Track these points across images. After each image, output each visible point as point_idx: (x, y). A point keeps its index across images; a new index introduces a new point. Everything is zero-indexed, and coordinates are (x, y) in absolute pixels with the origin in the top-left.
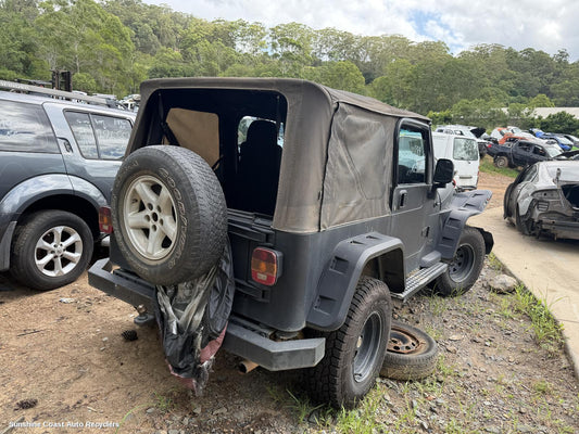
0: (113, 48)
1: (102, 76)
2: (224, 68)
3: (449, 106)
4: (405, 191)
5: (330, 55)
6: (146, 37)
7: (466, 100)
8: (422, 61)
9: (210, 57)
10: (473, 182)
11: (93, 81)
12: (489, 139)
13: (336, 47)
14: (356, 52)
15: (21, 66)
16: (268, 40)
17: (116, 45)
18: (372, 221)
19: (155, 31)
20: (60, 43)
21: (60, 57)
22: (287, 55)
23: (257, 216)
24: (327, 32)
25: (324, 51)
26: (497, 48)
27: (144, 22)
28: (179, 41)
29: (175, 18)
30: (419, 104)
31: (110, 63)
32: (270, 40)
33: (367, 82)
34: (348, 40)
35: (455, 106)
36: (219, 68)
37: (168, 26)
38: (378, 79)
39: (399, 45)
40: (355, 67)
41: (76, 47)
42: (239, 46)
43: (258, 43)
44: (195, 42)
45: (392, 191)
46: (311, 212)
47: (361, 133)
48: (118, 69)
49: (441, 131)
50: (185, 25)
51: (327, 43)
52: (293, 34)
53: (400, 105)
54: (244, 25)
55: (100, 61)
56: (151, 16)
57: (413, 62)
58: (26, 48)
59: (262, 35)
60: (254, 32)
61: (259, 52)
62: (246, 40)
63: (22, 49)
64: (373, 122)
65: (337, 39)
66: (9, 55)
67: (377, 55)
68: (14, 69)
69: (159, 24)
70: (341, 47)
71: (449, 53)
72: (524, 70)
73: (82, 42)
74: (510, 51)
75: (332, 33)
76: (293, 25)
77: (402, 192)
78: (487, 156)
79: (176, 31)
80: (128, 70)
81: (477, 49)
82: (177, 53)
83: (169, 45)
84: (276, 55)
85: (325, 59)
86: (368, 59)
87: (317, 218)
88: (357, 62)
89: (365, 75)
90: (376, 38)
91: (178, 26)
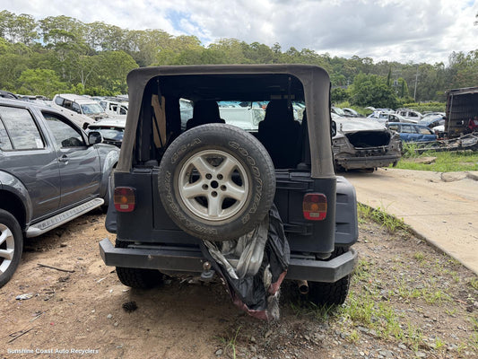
5: (103, 46)
13: (107, 38)
14: (126, 43)
16: (38, 30)
22: (62, 45)
23: (290, 171)
24: (96, 26)
25: (96, 42)
26: (235, 42)
32: (41, 31)
34: (117, 33)
39: (161, 37)
40: (128, 56)
42: (8, 37)
43: (28, 34)
51: (99, 35)
52: (63, 26)
54: (10, 16)
59: (32, 26)
60: (23, 23)
61: (31, 42)
62: (15, 31)
65: (107, 32)
67: (145, 46)
70: (112, 39)
71: (201, 45)
72: (255, 58)
74: (243, 44)
75: (102, 27)
76: (63, 18)
81: (221, 42)
84: (50, 46)
85: (99, 49)
86: (137, 50)
88: (128, 52)
90: (141, 32)
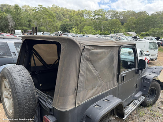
0: (51, 20)
1: (48, 27)
2: (80, 23)
3: (148, 31)
4: (124, 75)
5: (111, 17)
6: (60, 16)
7: (153, 29)
8: (139, 18)
9: (77, 20)
10: (156, 57)
11: (46, 29)
12: (161, 41)
14: (119, 16)
15: (28, 26)
16: (93, 14)
17: (51, 19)
18: (108, 91)
19: (62, 14)
20: (38, 19)
21: (38, 23)
22: (98, 18)
24: (110, 11)
25: (109, 16)
27: (59, 12)
28: (69, 16)
29: (68, 10)
30: (138, 30)
31: (50, 24)
33: (122, 24)
34: (116, 13)
35: (150, 31)
36: (79, 23)
37: (66, 13)
38: (125, 24)
39: (132, 13)
40: (118, 20)
41: (42, 20)
42: (85, 17)
43: (90, 16)
44: (73, 16)
45: (118, 75)
46: (71, 99)
47: (99, 56)
48: (52, 25)
49: (145, 39)
50: (70, 12)
51: (110, 14)
52: (100, 12)
53: (132, 31)
54: (86, 11)
55: (48, 23)
56: (61, 10)
57: (136, 18)
58: (29, 21)
59: (91, 13)
60: (89, 12)
61: (90, 18)
62: (87, 15)
63: (28, 21)
64: (106, 50)
65: (113, 13)
66: (25, 23)
67: (125, 17)
68: (26, 27)
69: (63, 12)
70: (114, 15)
71: (148, 14)
73: (43, 19)
75: (112, 11)
76: (100, 10)
77: (123, 75)
78: (161, 46)
79: (68, 14)
80: (55, 25)
81: (156, 13)
82: (68, 20)
83: (66, 18)
84: (94, 19)
85: (110, 19)
86: (122, 18)
87: (74, 101)
88: (119, 19)
89: (121, 22)
90: (125, 12)
91: (68, 12)
